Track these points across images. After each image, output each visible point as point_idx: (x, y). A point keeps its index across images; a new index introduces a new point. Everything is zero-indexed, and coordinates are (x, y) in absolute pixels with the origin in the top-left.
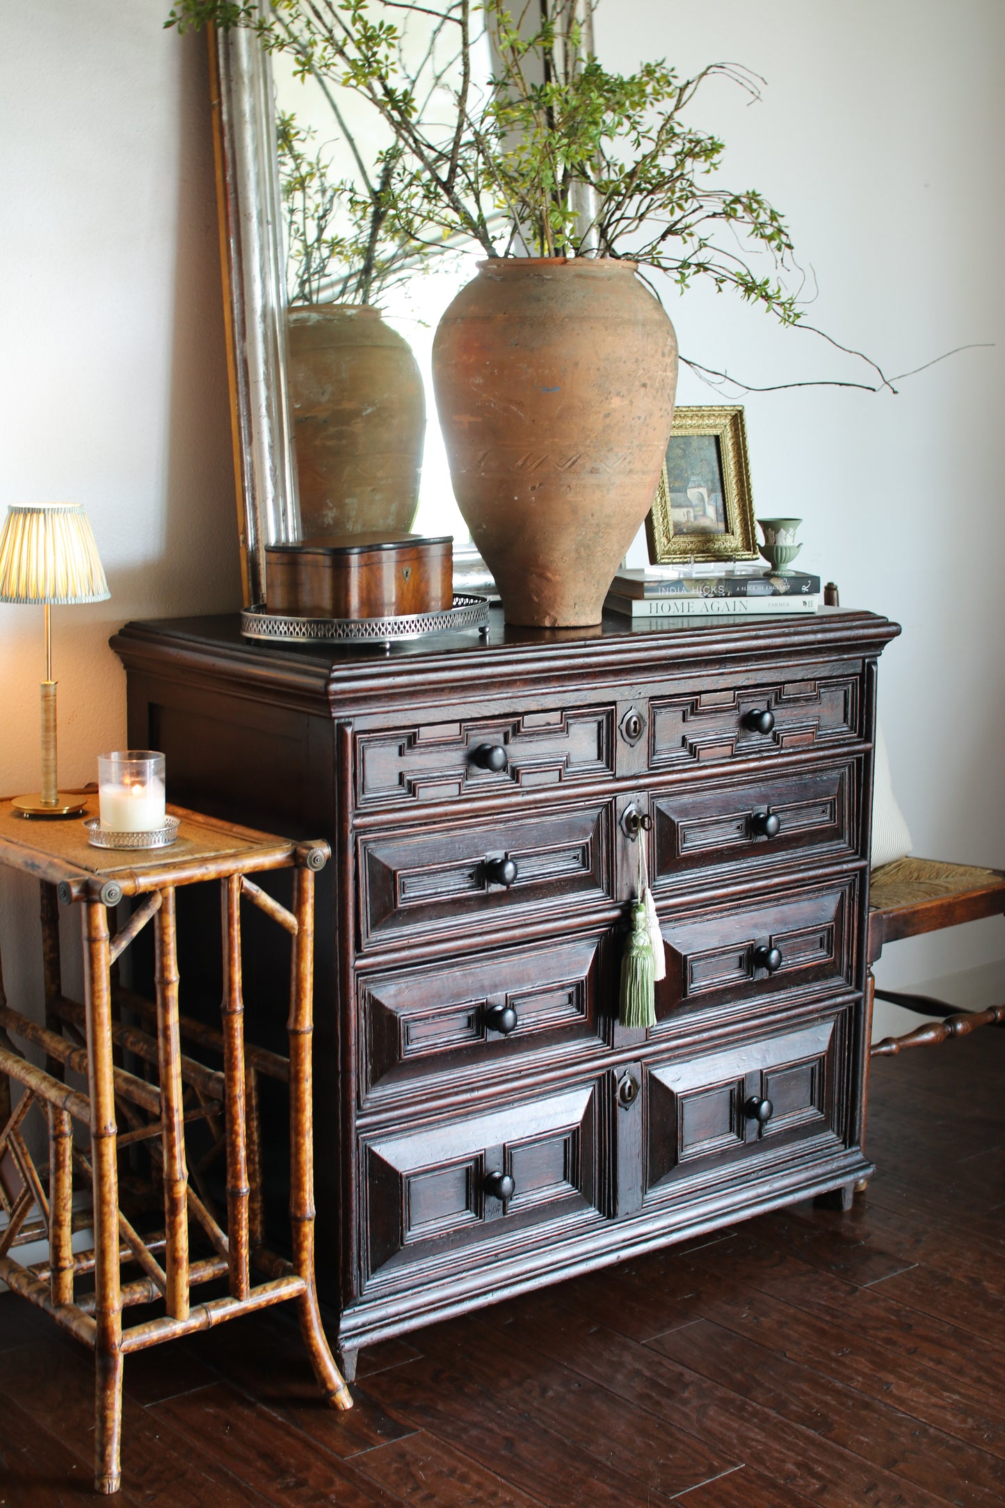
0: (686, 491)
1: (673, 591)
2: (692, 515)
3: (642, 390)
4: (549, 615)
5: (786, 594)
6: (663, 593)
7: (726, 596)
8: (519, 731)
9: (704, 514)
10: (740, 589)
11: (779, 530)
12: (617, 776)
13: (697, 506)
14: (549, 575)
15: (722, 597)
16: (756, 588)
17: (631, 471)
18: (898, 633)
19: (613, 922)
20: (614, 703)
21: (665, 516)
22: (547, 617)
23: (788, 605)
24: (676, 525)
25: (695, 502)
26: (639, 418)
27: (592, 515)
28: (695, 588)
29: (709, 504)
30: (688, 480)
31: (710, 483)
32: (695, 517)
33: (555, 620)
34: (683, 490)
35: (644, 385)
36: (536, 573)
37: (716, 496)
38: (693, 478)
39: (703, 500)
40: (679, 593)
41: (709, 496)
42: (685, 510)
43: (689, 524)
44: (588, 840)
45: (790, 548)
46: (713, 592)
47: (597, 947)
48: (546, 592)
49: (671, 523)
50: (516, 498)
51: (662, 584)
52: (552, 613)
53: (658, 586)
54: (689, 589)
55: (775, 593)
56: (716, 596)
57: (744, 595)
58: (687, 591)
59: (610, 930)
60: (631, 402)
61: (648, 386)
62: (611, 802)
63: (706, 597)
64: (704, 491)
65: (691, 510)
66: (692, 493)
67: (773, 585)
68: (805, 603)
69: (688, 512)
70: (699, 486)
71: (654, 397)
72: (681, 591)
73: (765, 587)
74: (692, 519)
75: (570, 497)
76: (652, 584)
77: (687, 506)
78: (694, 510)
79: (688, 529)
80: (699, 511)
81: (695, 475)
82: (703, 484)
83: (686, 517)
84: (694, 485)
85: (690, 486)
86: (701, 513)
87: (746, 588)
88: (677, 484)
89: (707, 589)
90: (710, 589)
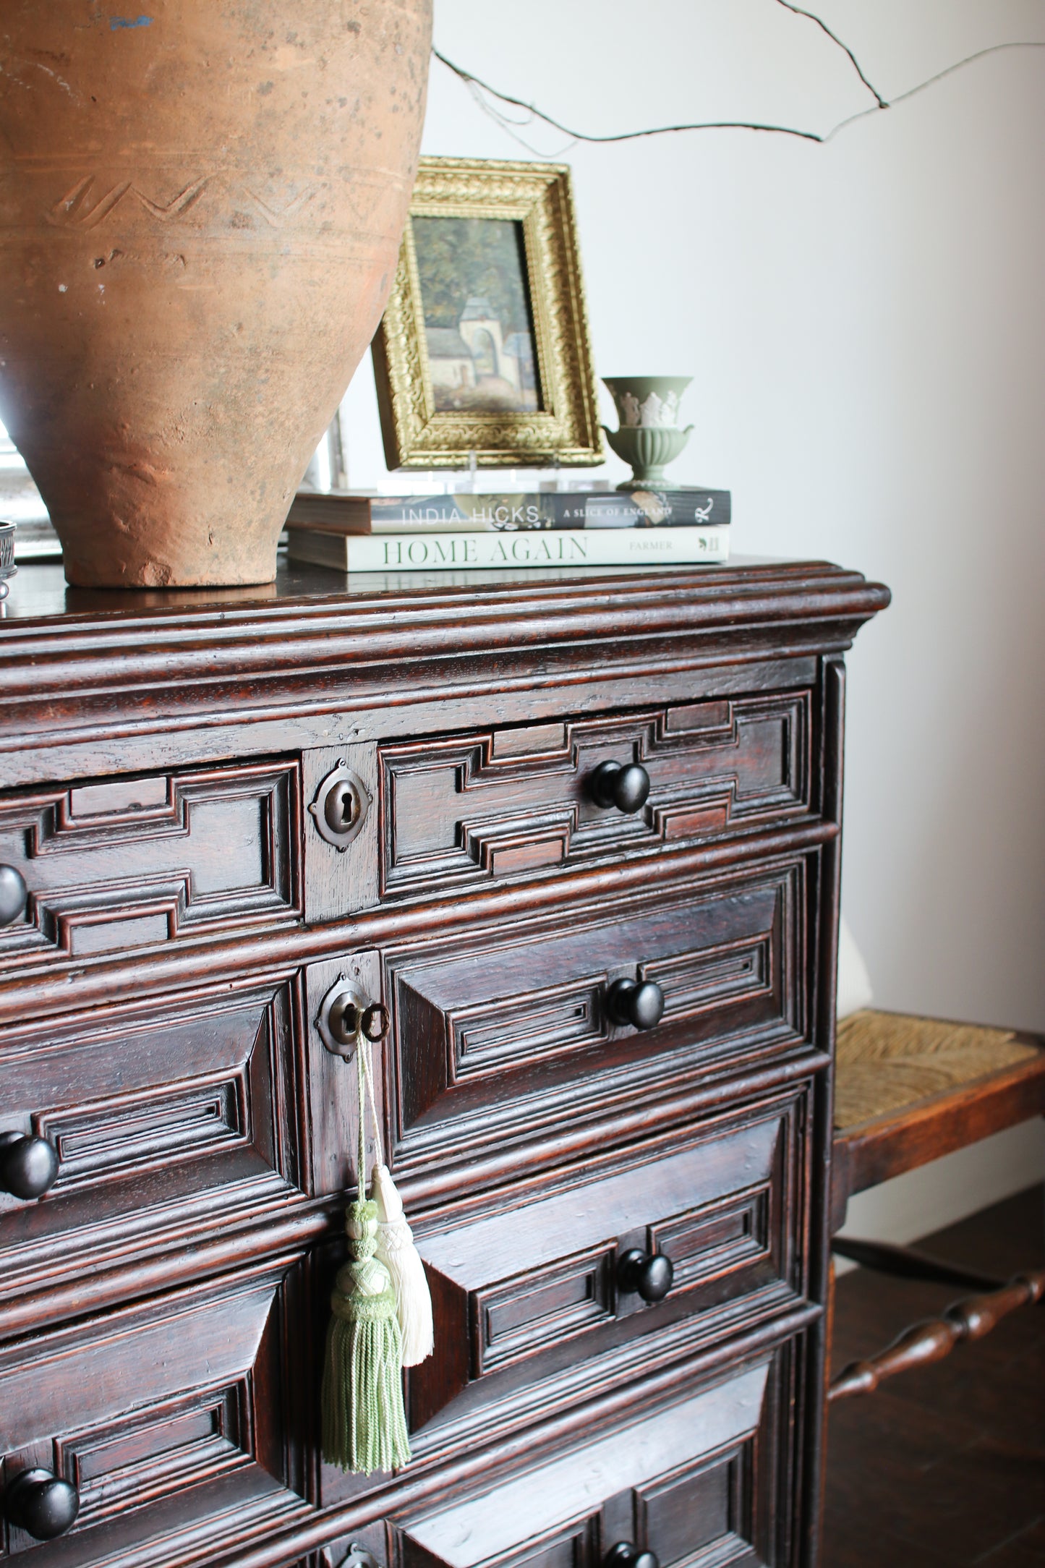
0: (457, 325)
1: (432, 515)
2: (470, 373)
3: (349, 37)
4: (153, 559)
5: (664, 524)
6: (411, 522)
7: (543, 528)
8: (60, 826)
9: (496, 374)
10: (572, 513)
11: (648, 395)
12: (308, 918)
13: (480, 356)
14: (149, 469)
15: (534, 529)
16: (604, 512)
17: (326, 228)
18: (883, 604)
19: (312, 1242)
20: (296, 754)
21: (417, 374)
22: (150, 565)
23: (669, 546)
24: (439, 393)
25: (476, 348)
26: (342, 102)
27: (240, 327)
28: (479, 512)
29: (505, 354)
30: (461, 305)
31: (505, 312)
32: (478, 378)
33: (168, 572)
34: (451, 323)
35: (353, 27)
36: (119, 466)
37: (518, 339)
38: (472, 301)
39: (491, 344)
40: (444, 521)
41: (504, 338)
42: (456, 363)
43: (466, 392)
44: (240, 1069)
45: (669, 432)
46: (517, 521)
47: (276, 1300)
48: (144, 508)
49: (429, 387)
50: (62, 288)
51: (408, 502)
52: (159, 557)
53: (403, 505)
54: (466, 513)
55: (642, 524)
56: (522, 529)
57: (579, 525)
58: (462, 517)
59: (302, 1259)
60: (323, 63)
61: (362, 30)
62: (294, 978)
63: (503, 530)
64: (494, 327)
65: (468, 363)
66: (470, 331)
67: (636, 506)
68: (703, 542)
69: (463, 368)
70: (484, 317)
71: (377, 59)
72: (448, 515)
73: (622, 511)
74: (471, 382)
75: (186, 281)
76: (387, 503)
77: (461, 356)
78: (475, 365)
79: (463, 401)
80: (485, 367)
81: (475, 296)
82: (492, 315)
83: (459, 378)
84: (474, 316)
85: (465, 316)
86: (489, 371)
87: (584, 513)
88: (440, 311)
89: (504, 512)
90: (510, 514)
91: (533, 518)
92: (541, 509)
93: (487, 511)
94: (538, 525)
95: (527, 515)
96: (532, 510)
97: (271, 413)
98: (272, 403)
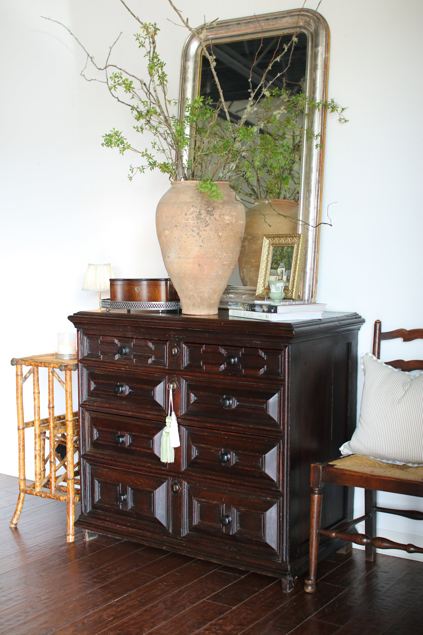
7: (250, 311)
10: (254, 309)
13: (280, 275)
15: (248, 311)
16: (258, 308)
23: (262, 316)
25: (279, 274)
29: (285, 275)
30: (279, 265)
31: (286, 266)
32: (278, 280)
34: (276, 269)
37: (288, 272)
39: (282, 273)
41: (285, 272)
42: (275, 277)
46: (246, 309)
49: (267, 281)
57: (254, 311)
58: (239, 307)
64: (284, 269)
65: (277, 277)
66: (279, 270)
67: (262, 308)
69: (276, 278)
70: (282, 267)
77: (277, 275)
81: (282, 263)
82: (284, 267)
85: (279, 267)
86: (281, 278)
88: (275, 266)
89: (244, 307)
92: (249, 307)
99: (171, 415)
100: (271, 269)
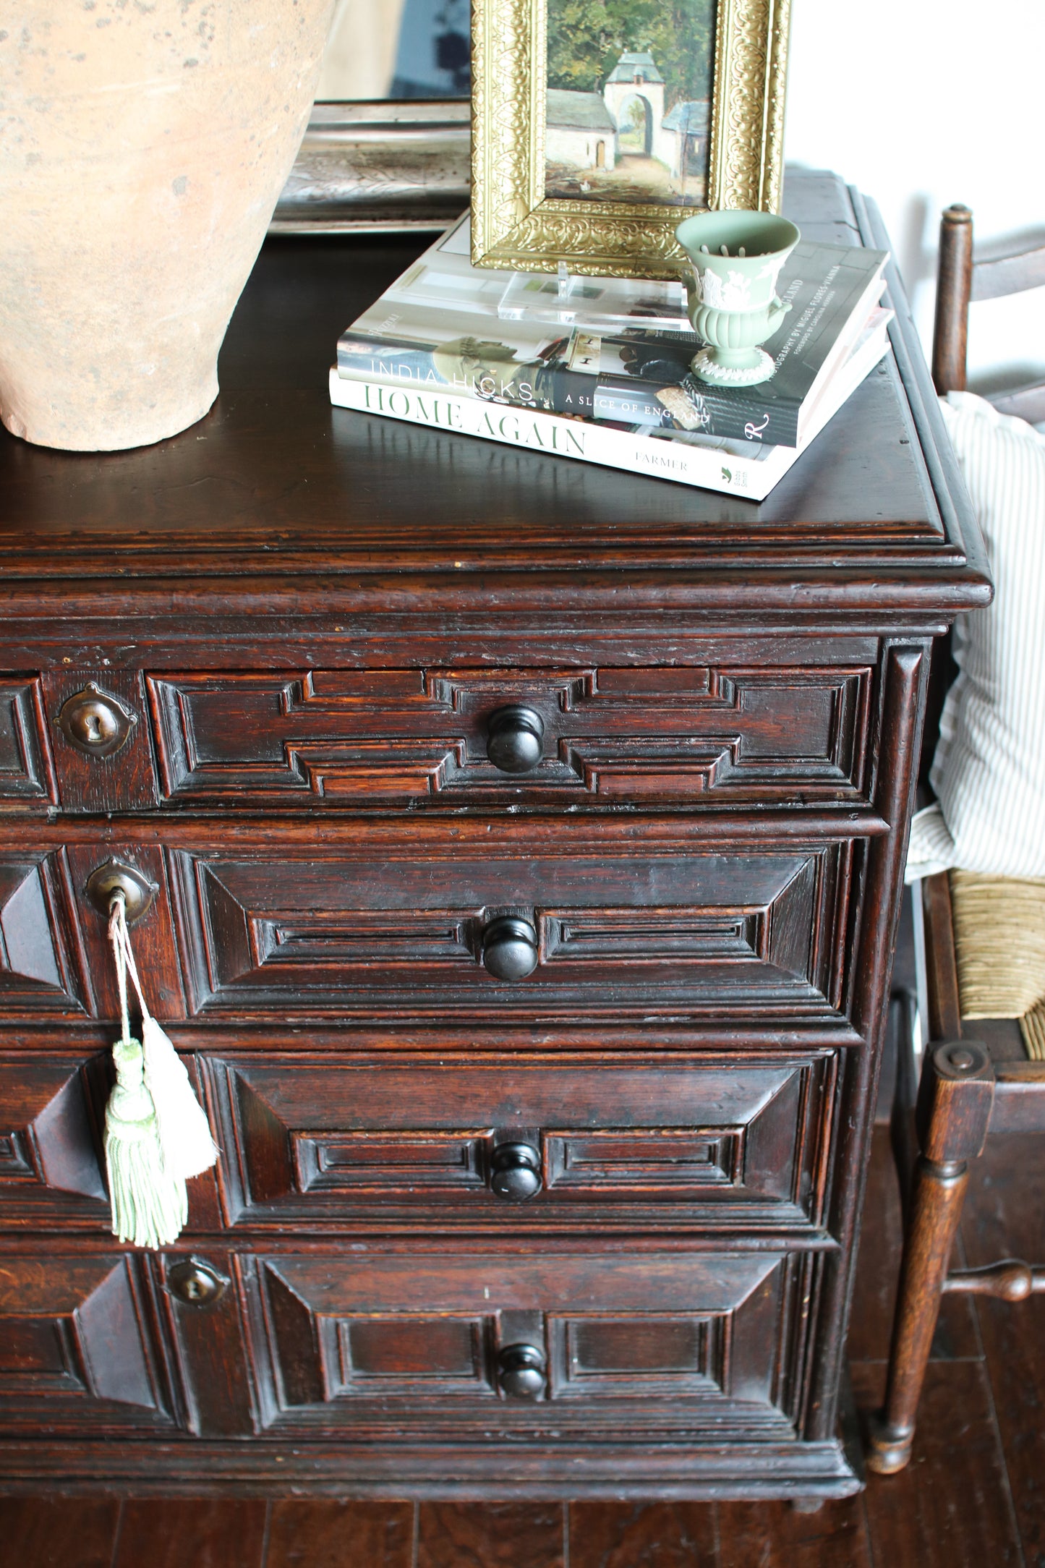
0: (601, 87)
2: (609, 152)
5: (691, 433)
7: (540, 409)
9: (646, 155)
10: (576, 400)
13: (627, 130)
15: (528, 407)
16: (617, 406)
21: (522, 150)
24: (553, 173)
25: (623, 119)
29: (664, 129)
30: (610, 63)
31: (676, 72)
32: (619, 159)
34: (595, 86)
37: (689, 110)
38: (626, 57)
39: (646, 114)
41: (667, 107)
42: (593, 137)
43: (599, 174)
46: (506, 395)
49: (539, 167)
54: (444, 377)
55: (665, 428)
57: (582, 415)
64: (655, 94)
65: (609, 138)
66: (617, 97)
67: (662, 407)
70: (642, 79)
73: (640, 408)
74: (609, 161)
77: (601, 129)
78: (617, 140)
79: (593, 184)
80: (632, 143)
81: (633, 50)
82: (655, 76)
83: (592, 158)
84: (627, 77)
85: (613, 77)
86: (639, 149)
87: (592, 401)
88: (579, 68)
89: (491, 383)
90: (499, 387)
91: (527, 396)
92: (537, 388)
93: (470, 378)
94: (534, 404)
95: (519, 391)
96: (524, 387)
97: (61, 315)
98: (58, 307)
99: (137, 1033)
100: (554, 82)
